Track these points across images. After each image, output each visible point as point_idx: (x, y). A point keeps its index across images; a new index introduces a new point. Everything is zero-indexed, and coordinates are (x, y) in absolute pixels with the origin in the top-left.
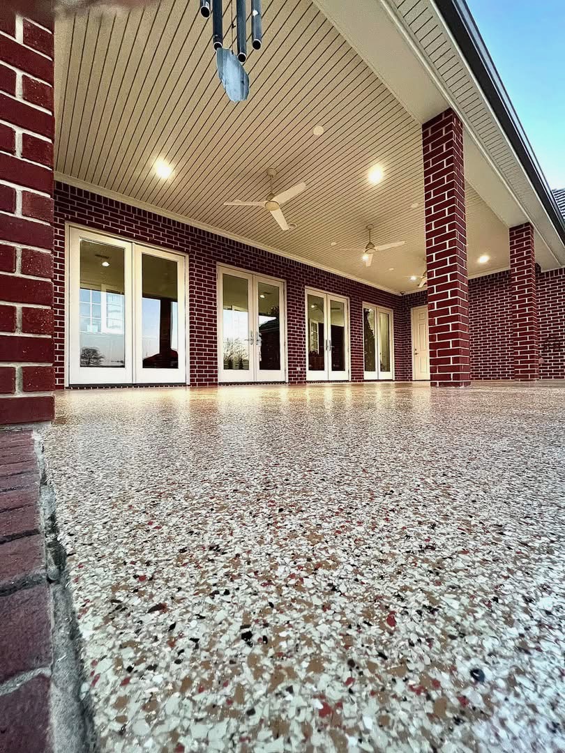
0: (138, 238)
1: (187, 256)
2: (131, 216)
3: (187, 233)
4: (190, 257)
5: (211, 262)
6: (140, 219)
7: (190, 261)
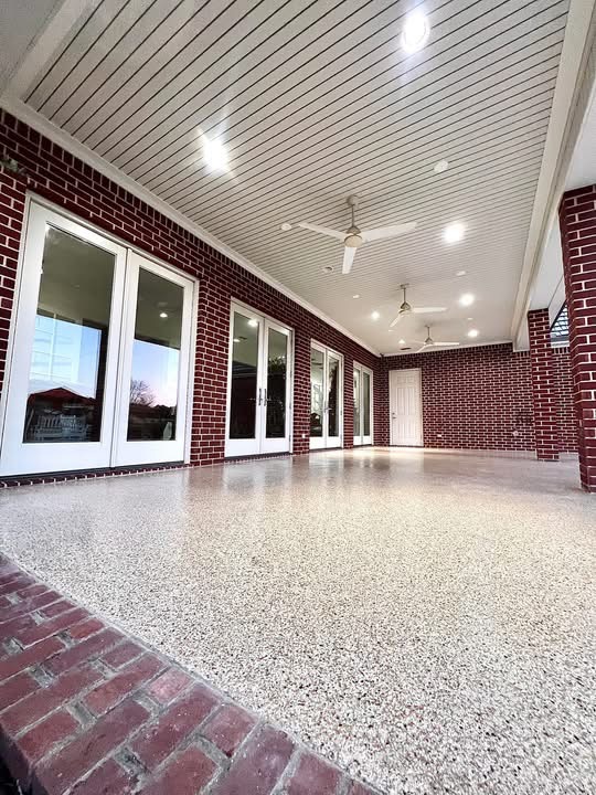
0: (138, 244)
1: (198, 282)
2: (133, 210)
3: (200, 251)
4: (201, 283)
5: (225, 294)
6: (144, 217)
7: (201, 289)
